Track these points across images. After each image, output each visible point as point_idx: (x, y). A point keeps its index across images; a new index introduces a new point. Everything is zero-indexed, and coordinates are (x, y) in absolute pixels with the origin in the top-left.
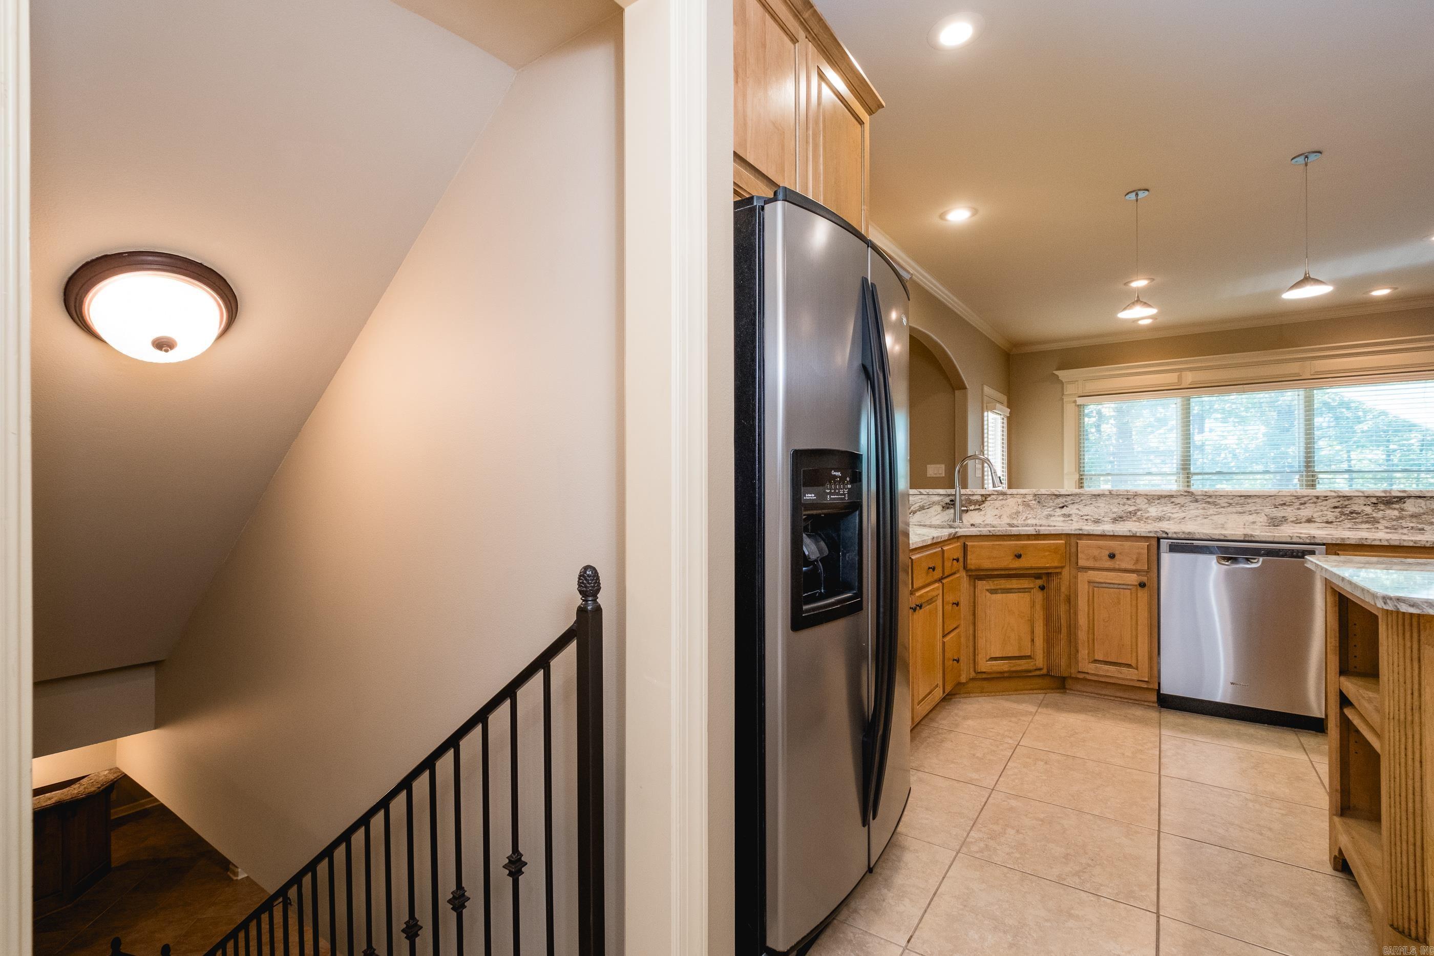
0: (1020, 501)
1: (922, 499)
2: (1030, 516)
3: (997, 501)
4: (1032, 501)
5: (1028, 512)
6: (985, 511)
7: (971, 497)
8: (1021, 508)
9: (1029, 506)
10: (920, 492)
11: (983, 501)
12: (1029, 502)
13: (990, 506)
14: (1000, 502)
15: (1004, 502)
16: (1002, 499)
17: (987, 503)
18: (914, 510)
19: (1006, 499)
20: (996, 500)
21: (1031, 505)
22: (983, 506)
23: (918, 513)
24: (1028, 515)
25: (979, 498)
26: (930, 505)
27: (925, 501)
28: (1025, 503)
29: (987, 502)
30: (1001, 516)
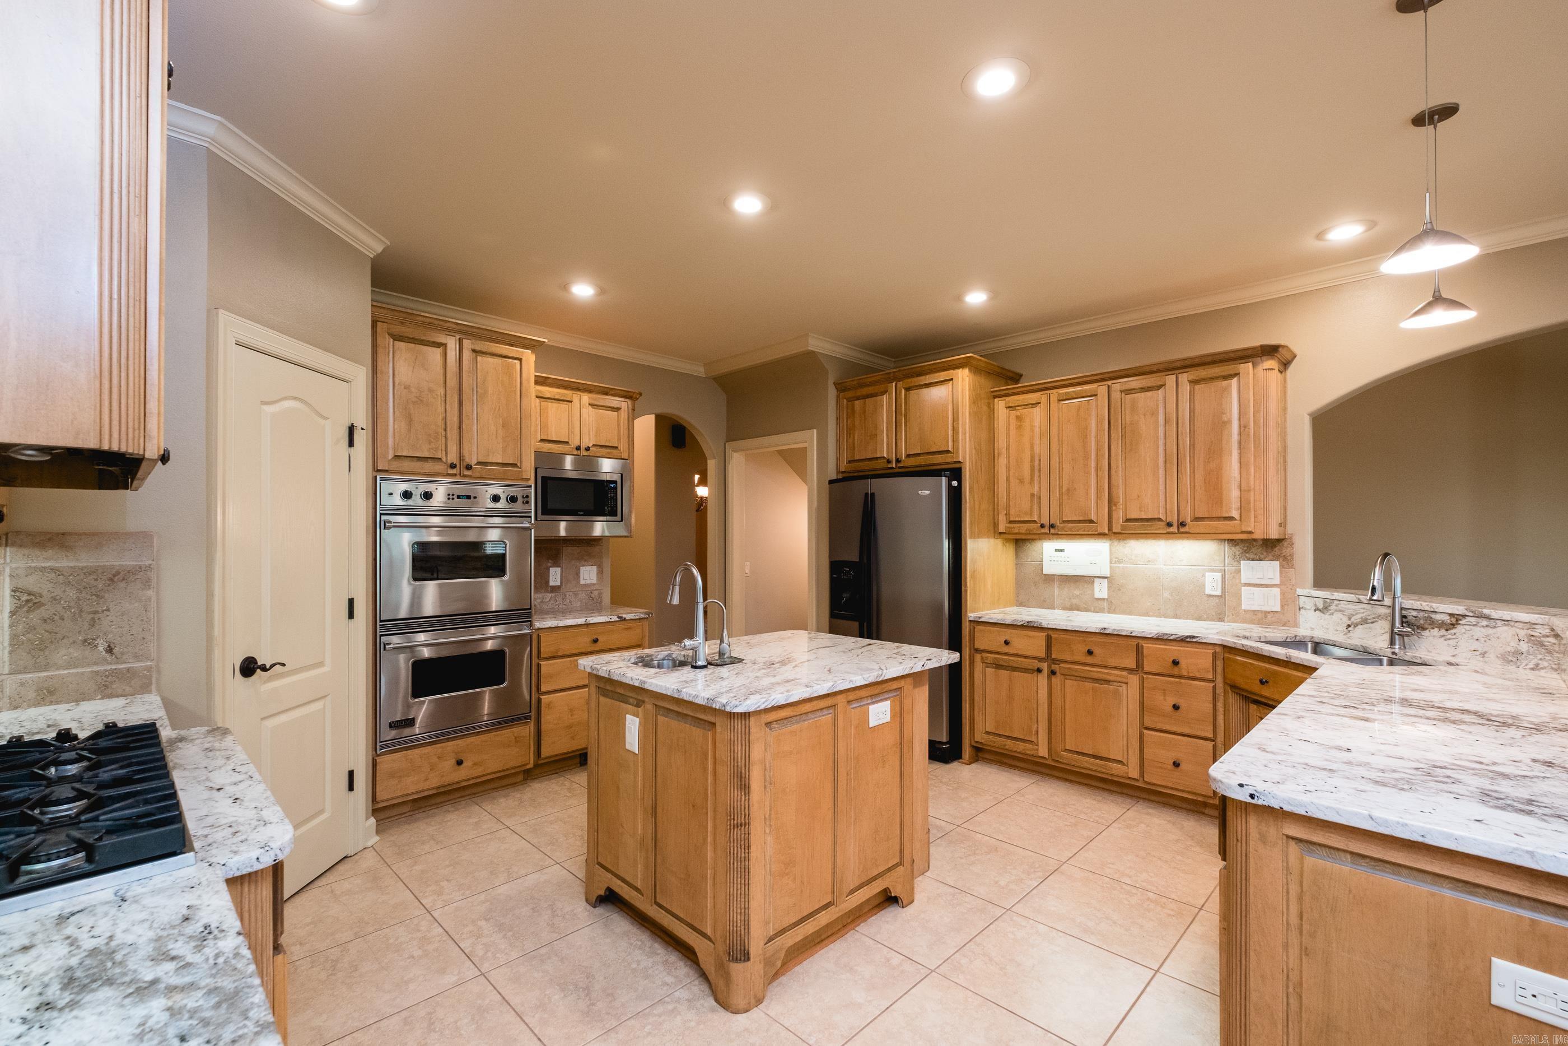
0: (1522, 633)
1: (1364, 609)
2: (1546, 664)
3: (1478, 628)
4: (1548, 636)
5: (1540, 656)
6: (1456, 640)
7: (1433, 616)
8: (1524, 647)
9: (1541, 645)
10: (1359, 599)
11: (1453, 625)
12: (1542, 639)
13: (1465, 633)
14: (1483, 630)
15: (1490, 631)
16: (1487, 626)
17: (1459, 630)
18: (1355, 622)
19: (1495, 627)
20: (1474, 625)
21: (1546, 643)
22: (1453, 631)
23: (1360, 626)
24: (1540, 662)
25: (1446, 618)
26: (1374, 618)
27: (1368, 613)
28: (1532, 638)
29: (1459, 627)
30: (1485, 653)
